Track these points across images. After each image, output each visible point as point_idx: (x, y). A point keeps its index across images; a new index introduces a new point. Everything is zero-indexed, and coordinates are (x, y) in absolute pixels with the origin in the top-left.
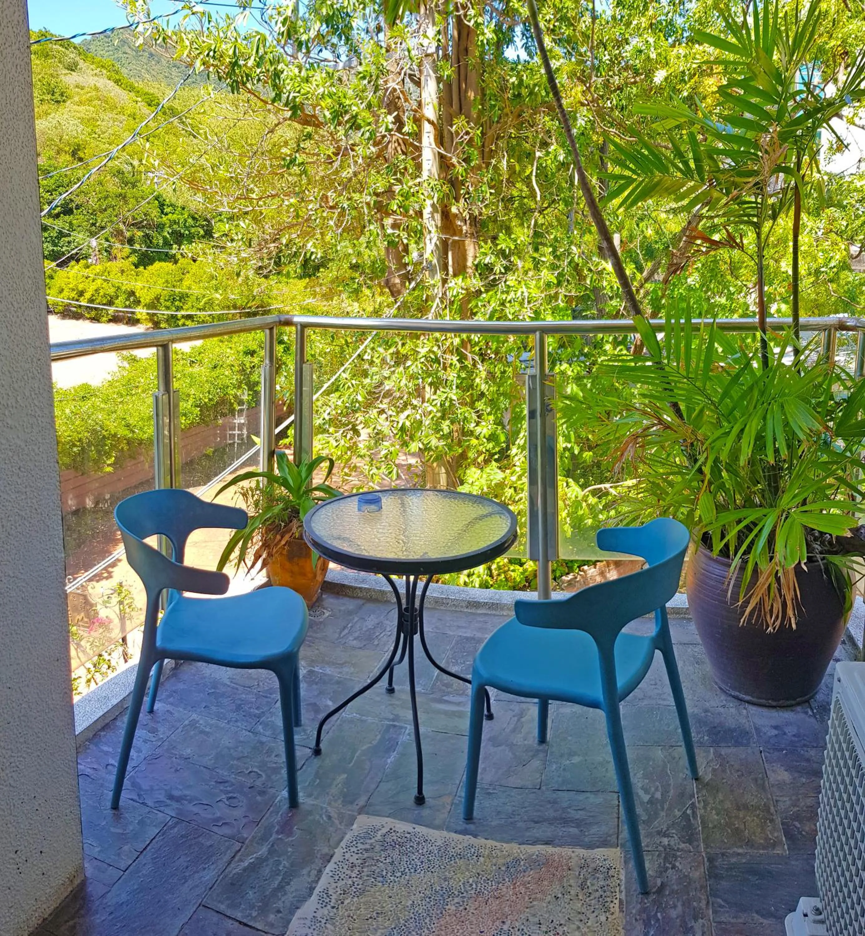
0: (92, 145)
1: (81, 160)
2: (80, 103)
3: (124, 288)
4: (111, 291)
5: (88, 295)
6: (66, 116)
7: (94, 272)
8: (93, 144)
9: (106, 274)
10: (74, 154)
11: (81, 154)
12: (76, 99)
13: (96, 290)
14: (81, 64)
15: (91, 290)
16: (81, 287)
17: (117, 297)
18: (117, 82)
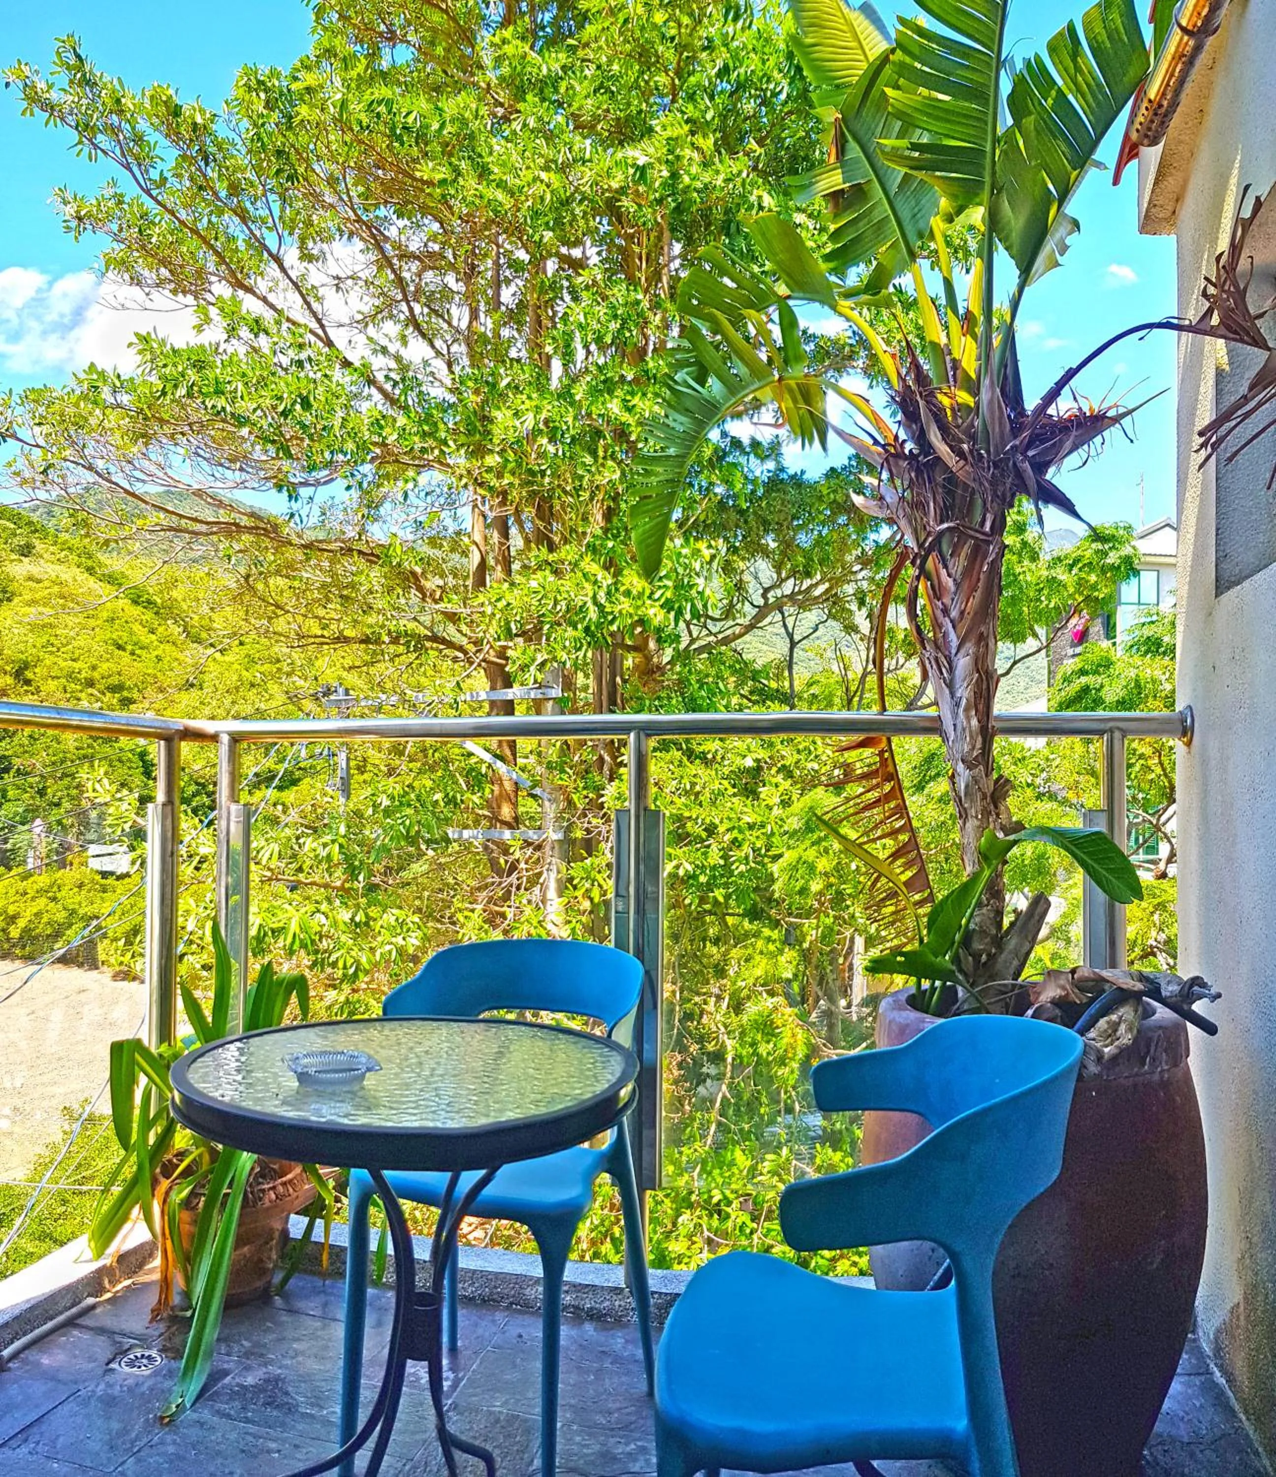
0: (47, 662)
1: (28, 682)
2: (32, 602)
3: (81, 912)
4: (61, 916)
5: (22, 923)
6: (9, 622)
7: (36, 887)
8: (49, 660)
9: (55, 889)
10: (18, 674)
11: (29, 675)
12: (27, 597)
13: (36, 915)
14: (39, 546)
15: (28, 913)
16: (11, 910)
17: (70, 925)
18: (90, 570)
